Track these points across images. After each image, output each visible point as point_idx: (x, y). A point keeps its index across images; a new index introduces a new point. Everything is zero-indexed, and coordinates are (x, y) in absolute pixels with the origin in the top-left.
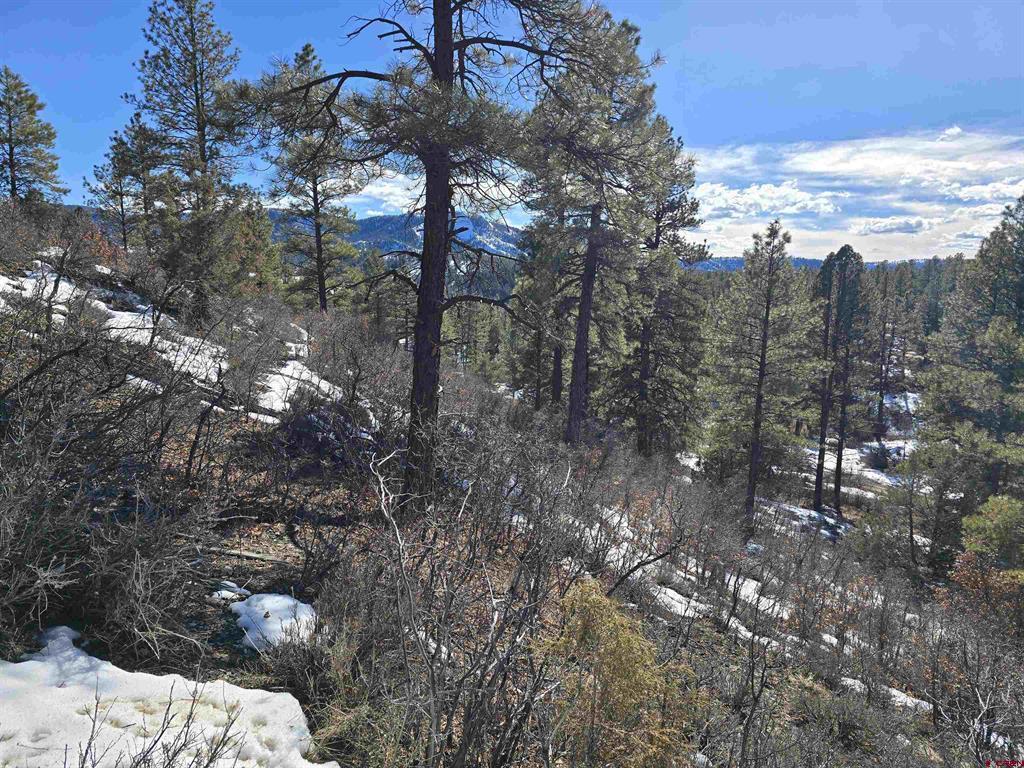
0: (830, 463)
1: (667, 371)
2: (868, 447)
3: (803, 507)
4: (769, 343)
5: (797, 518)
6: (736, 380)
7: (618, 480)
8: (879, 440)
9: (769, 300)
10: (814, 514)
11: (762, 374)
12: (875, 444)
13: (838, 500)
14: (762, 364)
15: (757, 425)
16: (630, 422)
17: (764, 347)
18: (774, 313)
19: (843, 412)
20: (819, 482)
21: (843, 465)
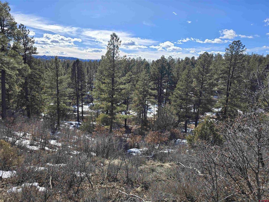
0: (80, 110)
1: (34, 93)
2: (90, 105)
3: (75, 121)
4: (59, 85)
5: (72, 124)
6: (51, 95)
7: (19, 125)
8: (92, 103)
9: (57, 75)
10: (77, 122)
11: (58, 93)
12: (91, 104)
13: (83, 118)
14: (58, 90)
15: (58, 105)
16: (24, 108)
17: (58, 86)
18: (59, 78)
19: (82, 98)
20: (78, 115)
21: (83, 110)
